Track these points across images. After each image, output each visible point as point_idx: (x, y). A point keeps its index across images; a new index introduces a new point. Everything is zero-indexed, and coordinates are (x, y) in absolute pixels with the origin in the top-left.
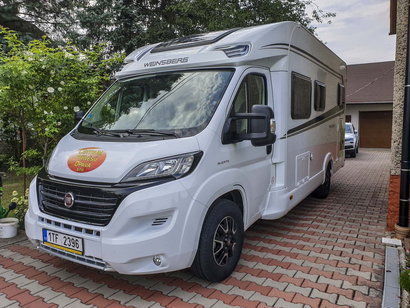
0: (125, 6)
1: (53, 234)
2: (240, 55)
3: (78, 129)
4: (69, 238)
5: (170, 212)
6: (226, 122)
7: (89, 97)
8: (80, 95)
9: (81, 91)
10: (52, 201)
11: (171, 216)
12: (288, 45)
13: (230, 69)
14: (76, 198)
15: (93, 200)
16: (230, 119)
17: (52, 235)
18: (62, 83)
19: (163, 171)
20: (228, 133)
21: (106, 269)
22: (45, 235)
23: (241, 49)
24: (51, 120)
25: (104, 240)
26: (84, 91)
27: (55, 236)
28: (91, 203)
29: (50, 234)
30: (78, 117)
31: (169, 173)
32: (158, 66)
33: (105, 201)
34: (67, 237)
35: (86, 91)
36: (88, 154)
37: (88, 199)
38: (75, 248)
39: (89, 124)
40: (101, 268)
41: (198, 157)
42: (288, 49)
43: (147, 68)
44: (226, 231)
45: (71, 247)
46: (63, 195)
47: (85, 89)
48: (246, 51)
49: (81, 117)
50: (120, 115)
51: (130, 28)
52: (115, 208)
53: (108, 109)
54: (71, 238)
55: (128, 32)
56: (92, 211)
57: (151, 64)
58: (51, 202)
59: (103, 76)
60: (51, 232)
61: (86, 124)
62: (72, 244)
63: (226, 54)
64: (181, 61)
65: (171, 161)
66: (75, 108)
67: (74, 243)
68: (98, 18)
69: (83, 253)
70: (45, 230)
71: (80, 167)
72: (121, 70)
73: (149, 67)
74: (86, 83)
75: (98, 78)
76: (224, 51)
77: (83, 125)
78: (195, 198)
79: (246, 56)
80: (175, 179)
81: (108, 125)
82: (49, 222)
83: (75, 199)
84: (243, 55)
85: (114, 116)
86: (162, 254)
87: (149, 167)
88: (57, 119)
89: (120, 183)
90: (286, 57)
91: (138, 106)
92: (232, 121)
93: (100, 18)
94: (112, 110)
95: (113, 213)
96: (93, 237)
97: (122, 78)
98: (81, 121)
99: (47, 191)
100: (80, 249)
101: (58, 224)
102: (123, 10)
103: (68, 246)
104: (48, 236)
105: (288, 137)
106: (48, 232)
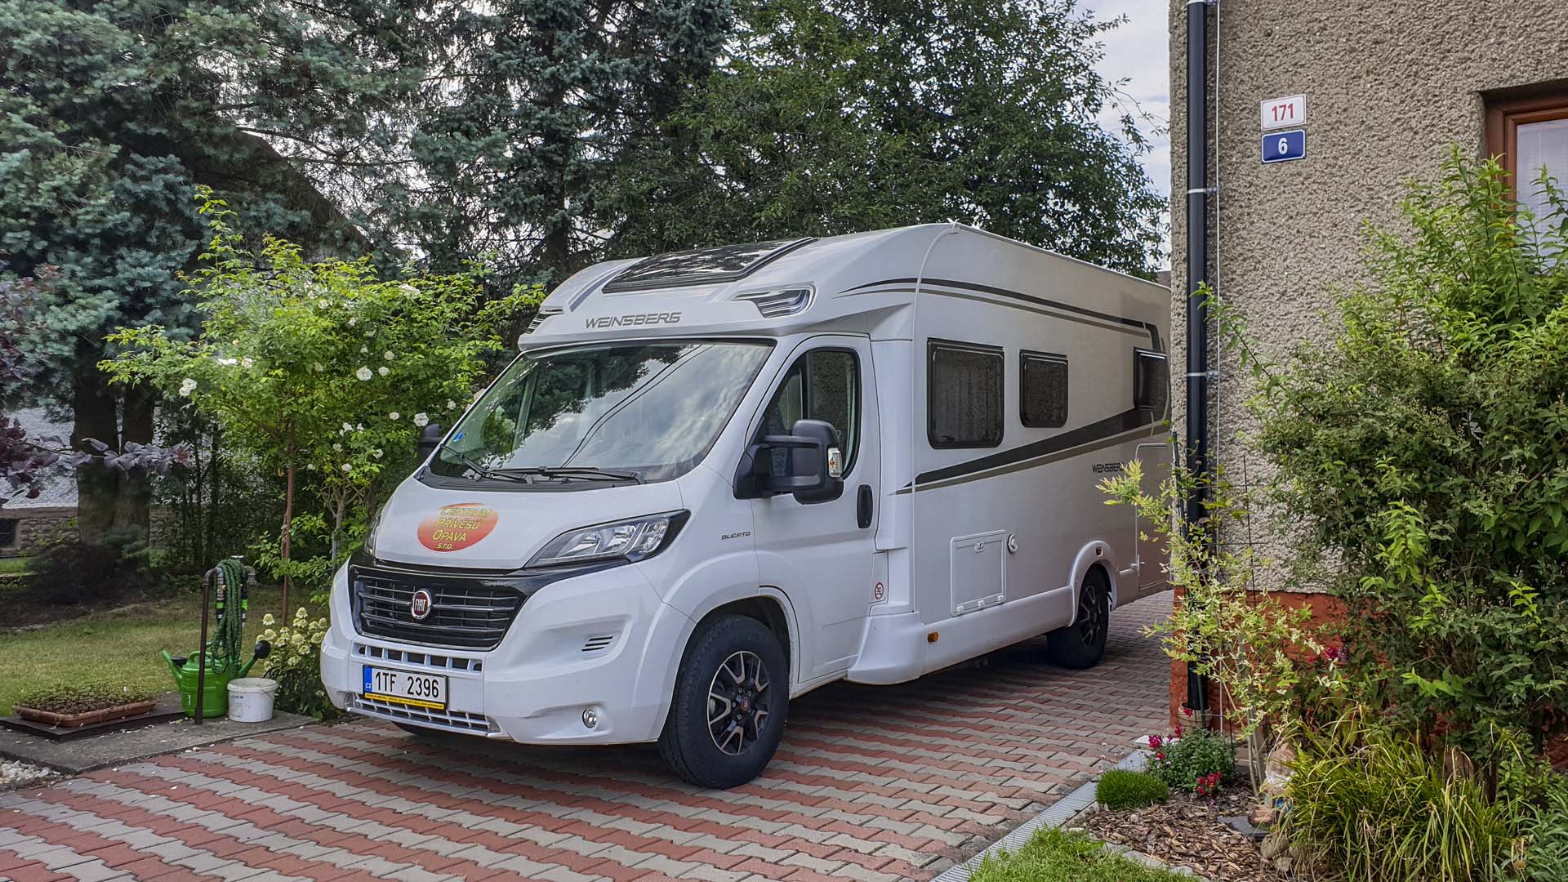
0: (548, 110)
1: (386, 675)
2: (787, 312)
3: (431, 465)
4: (418, 679)
5: (618, 622)
6: (746, 452)
7: (453, 389)
8: (432, 384)
9: (434, 376)
10: (382, 608)
11: (620, 632)
12: (915, 280)
13: (767, 341)
14: (435, 600)
15: (468, 602)
16: (756, 447)
17: (383, 677)
18: (389, 355)
19: (610, 548)
20: (749, 475)
21: (490, 735)
22: (367, 678)
23: (792, 300)
24: (361, 445)
25: (488, 675)
26: (441, 376)
27: (388, 677)
28: (465, 607)
29: (379, 674)
30: (428, 438)
31: (617, 551)
32: (616, 327)
33: (492, 603)
34: (415, 677)
35: (446, 375)
36: (461, 515)
37: (460, 602)
38: (431, 698)
39: (458, 455)
40: (482, 733)
41: (678, 521)
42: (914, 290)
43: (591, 330)
44: (740, 680)
45: (422, 697)
46: (409, 598)
47: (442, 369)
48: (802, 304)
49: (436, 439)
50: (527, 434)
51: (560, 171)
52: (512, 615)
53: (498, 417)
54: (423, 678)
55: (555, 181)
56: (465, 624)
57: (602, 322)
58: (380, 613)
59: (488, 339)
60: (382, 671)
61: (450, 455)
62: (424, 690)
63: (760, 309)
64: (665, 319)
65: (625, 530)
66: (417, 416)
67: (428, 688)
68: (467, 148)
69: (446, 705)
70: (367, 670)
71: (443, 541)
72: (532, 331)
73: (597, 329)
74: (447, 358)
75: (475, 345)
76: (756, 301)
77: (443, 457)
78: (667, 600)
79: (802, 314)
80: (630, 563)
81: (498, 460)
82: (376, 652)
83: (433, 603)
84: (795, 311)
85: (511, 437)
86: (598, 704)
87: (583, 540)
88: (376, 442)
89: (523, 569)
90: (909, 307)
91: (577, 409)
92: (759, 451)
93: (474, 149)
94: (506, 421)
95: (507, 625)
96: (469, 673)
97: (535, 350)
98: (438, 447)
99: (373, 592)
100: (442, 698)
101: (395, 655)
102: (542, 119)
103: (415, 696)
104: (375, 680)
105: (917, 489)
106: (374, 672)
